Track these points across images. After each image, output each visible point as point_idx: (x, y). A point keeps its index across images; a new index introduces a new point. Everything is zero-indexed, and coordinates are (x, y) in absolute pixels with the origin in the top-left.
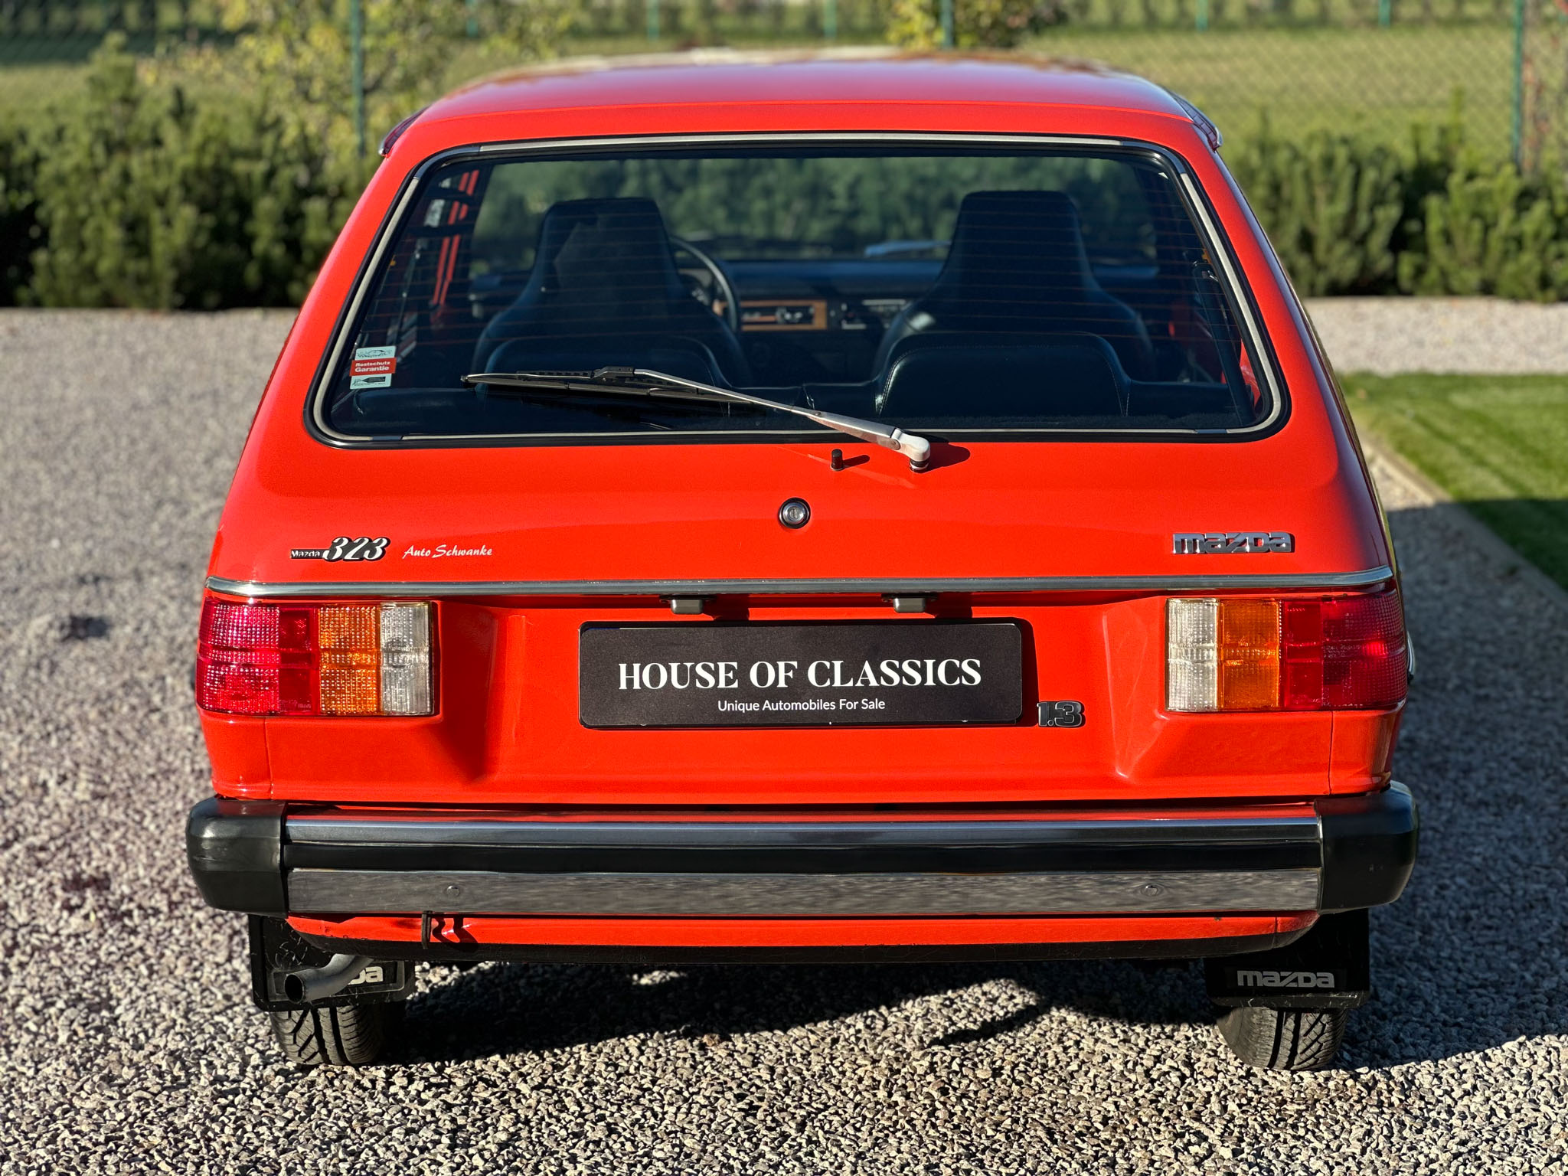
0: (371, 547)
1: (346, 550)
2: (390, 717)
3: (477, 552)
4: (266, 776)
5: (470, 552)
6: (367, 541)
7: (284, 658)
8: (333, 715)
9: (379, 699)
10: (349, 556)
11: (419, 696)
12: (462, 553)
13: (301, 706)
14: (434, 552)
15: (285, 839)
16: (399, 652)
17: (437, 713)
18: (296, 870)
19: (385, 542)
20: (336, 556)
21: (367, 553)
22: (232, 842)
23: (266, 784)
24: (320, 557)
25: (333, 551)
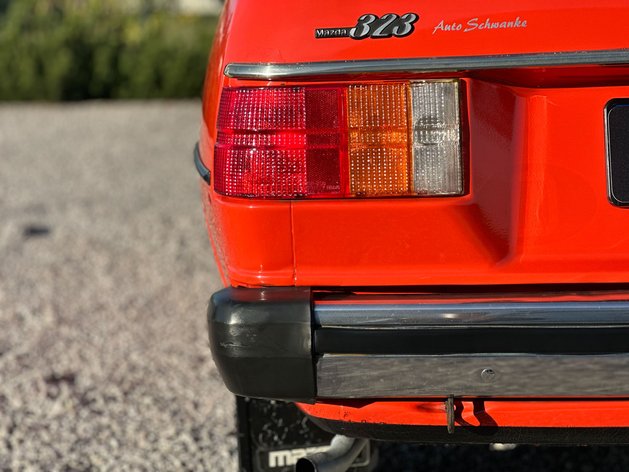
0: (399, 22)
1: (373, 27)
2: (421, 196)
3: (510, 24)
4: (290, 263)
5: (504, 25)
6: (395, 17)
7: (310, 139)
8: (361, 197)
9: (410, 180)
10: (377, 33)
11: (450, 175)
12: (495, 26)
13: (330, 187)
14: (465, 26)
15: (315, 325)
16: (430, 129)
17: (467, 192)
18: (326, 356)
19: (413, 18)
20: (364, 33)
21: (396, 29)
22: (261, 328)
23: (289, 271)
24: (347, 35)
25: (360, 28)
